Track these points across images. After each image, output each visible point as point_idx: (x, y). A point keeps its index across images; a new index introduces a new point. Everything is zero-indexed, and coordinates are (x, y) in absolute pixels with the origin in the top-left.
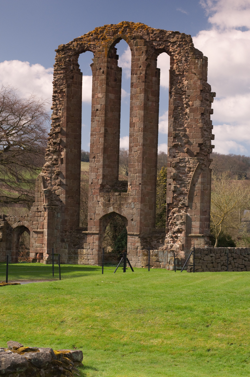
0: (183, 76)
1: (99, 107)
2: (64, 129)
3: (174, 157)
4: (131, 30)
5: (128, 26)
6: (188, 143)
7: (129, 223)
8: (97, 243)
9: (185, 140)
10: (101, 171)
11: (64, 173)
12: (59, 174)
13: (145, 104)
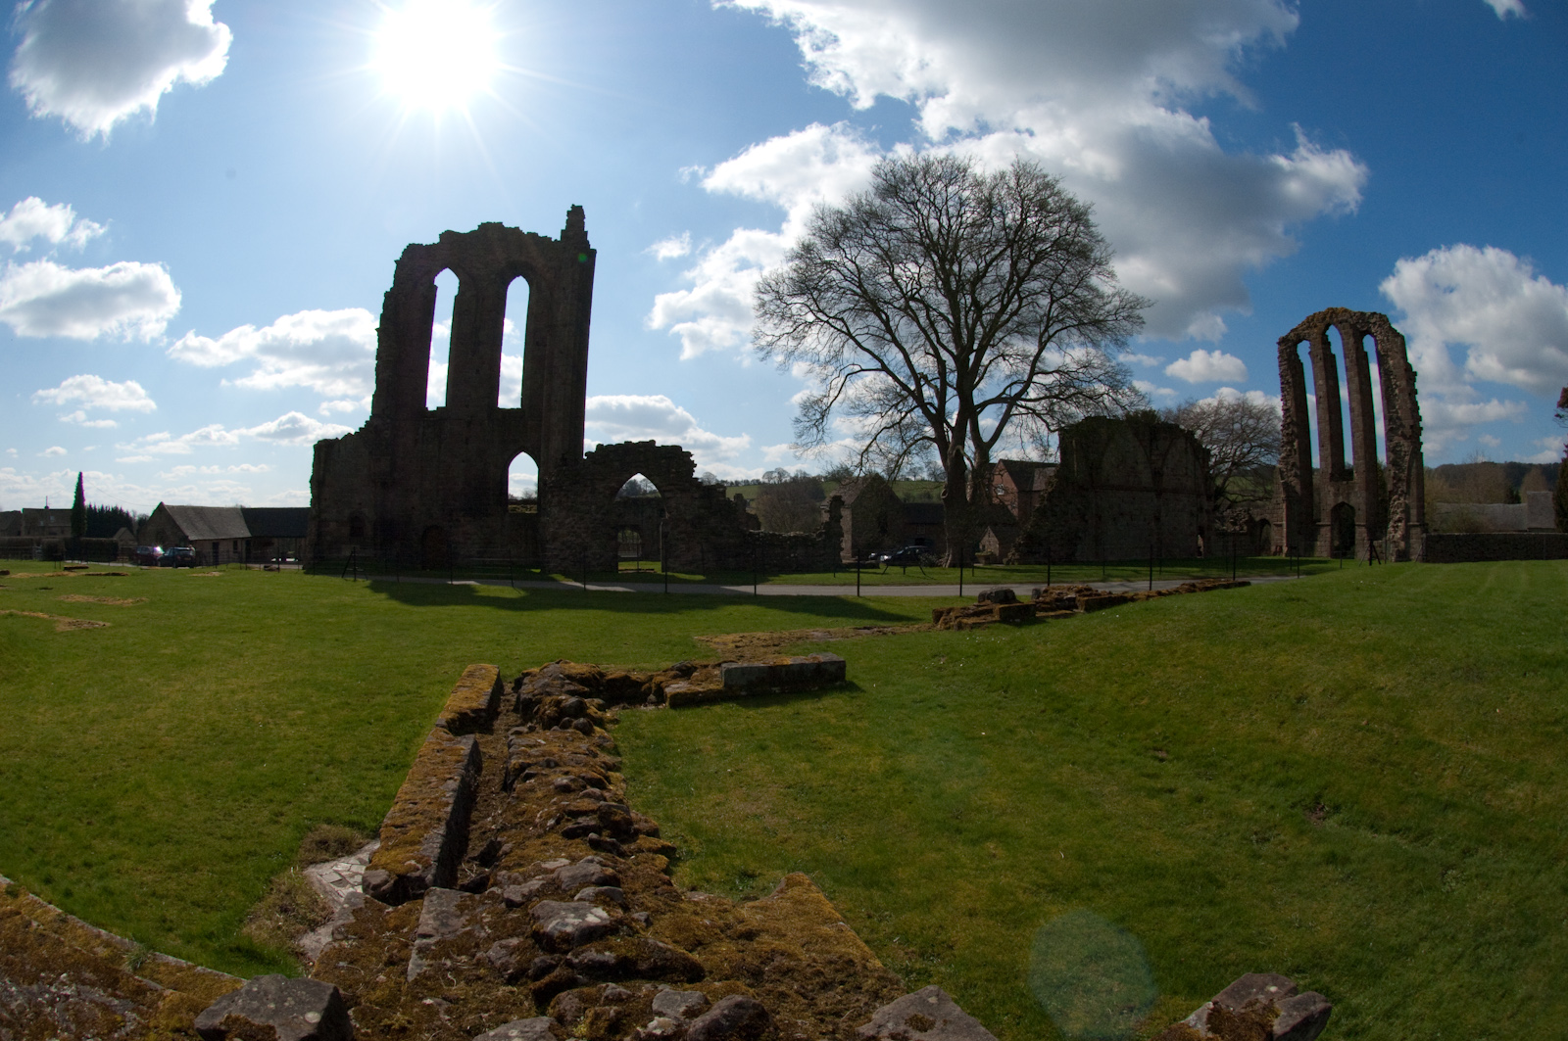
0: (1388, 356)
1: (1321, 394)
2: (1295, 419)
3: (1391, 441)
4: (1337, 314)
5: (1333, 312)
6: (1402, 425)
7: (1358, 513)
8: (1329, 535)
9: (1398, 423)
10: (1329, 459)
11: (1298, 464)
12: (1294, 465)
13: (1361, 388)
